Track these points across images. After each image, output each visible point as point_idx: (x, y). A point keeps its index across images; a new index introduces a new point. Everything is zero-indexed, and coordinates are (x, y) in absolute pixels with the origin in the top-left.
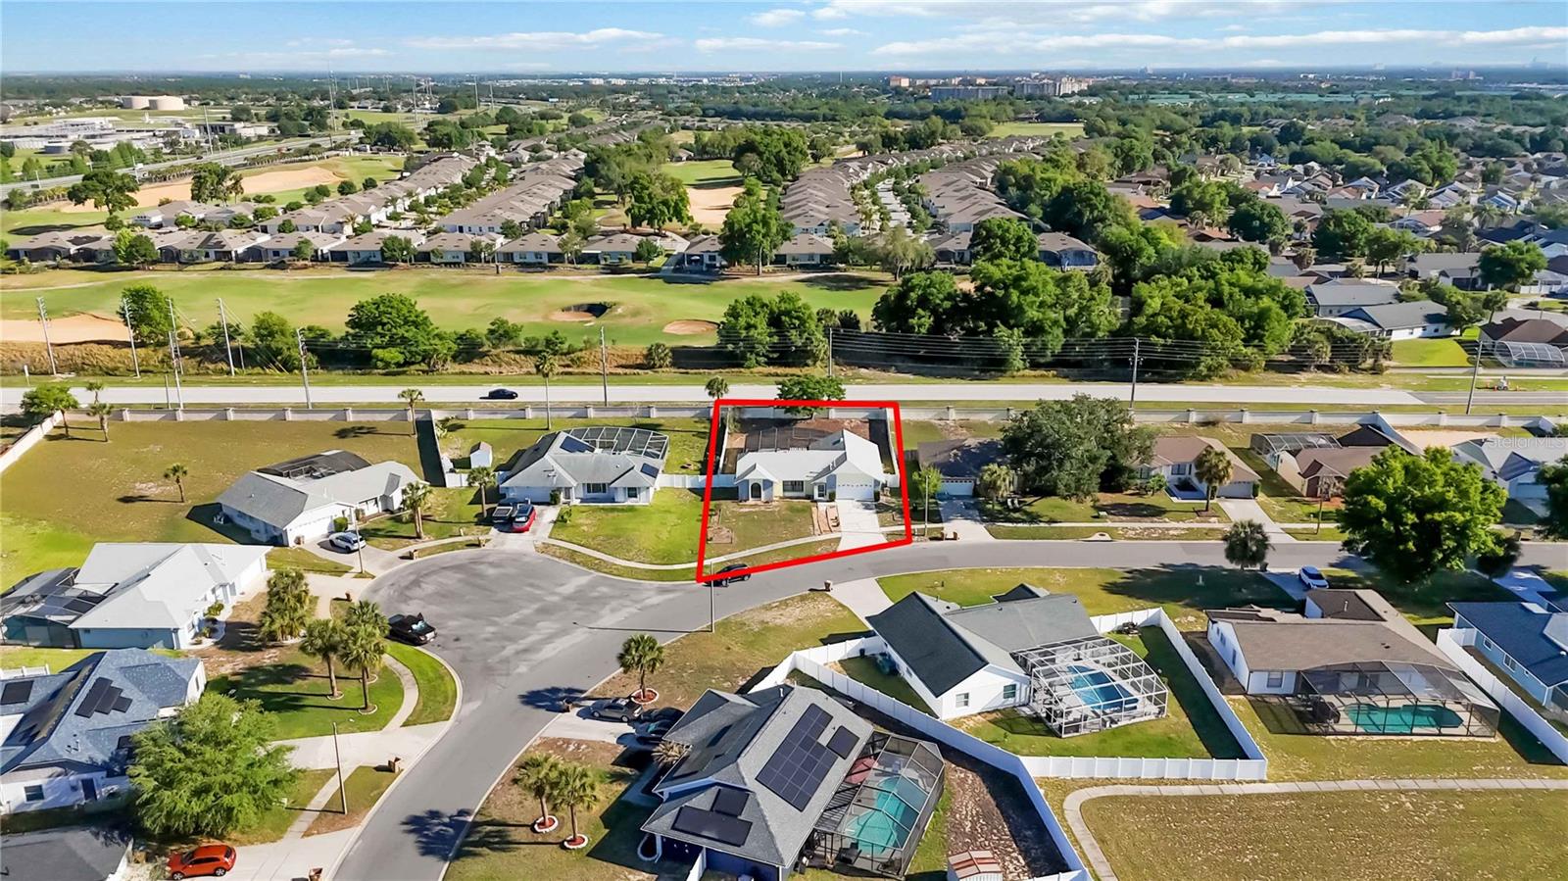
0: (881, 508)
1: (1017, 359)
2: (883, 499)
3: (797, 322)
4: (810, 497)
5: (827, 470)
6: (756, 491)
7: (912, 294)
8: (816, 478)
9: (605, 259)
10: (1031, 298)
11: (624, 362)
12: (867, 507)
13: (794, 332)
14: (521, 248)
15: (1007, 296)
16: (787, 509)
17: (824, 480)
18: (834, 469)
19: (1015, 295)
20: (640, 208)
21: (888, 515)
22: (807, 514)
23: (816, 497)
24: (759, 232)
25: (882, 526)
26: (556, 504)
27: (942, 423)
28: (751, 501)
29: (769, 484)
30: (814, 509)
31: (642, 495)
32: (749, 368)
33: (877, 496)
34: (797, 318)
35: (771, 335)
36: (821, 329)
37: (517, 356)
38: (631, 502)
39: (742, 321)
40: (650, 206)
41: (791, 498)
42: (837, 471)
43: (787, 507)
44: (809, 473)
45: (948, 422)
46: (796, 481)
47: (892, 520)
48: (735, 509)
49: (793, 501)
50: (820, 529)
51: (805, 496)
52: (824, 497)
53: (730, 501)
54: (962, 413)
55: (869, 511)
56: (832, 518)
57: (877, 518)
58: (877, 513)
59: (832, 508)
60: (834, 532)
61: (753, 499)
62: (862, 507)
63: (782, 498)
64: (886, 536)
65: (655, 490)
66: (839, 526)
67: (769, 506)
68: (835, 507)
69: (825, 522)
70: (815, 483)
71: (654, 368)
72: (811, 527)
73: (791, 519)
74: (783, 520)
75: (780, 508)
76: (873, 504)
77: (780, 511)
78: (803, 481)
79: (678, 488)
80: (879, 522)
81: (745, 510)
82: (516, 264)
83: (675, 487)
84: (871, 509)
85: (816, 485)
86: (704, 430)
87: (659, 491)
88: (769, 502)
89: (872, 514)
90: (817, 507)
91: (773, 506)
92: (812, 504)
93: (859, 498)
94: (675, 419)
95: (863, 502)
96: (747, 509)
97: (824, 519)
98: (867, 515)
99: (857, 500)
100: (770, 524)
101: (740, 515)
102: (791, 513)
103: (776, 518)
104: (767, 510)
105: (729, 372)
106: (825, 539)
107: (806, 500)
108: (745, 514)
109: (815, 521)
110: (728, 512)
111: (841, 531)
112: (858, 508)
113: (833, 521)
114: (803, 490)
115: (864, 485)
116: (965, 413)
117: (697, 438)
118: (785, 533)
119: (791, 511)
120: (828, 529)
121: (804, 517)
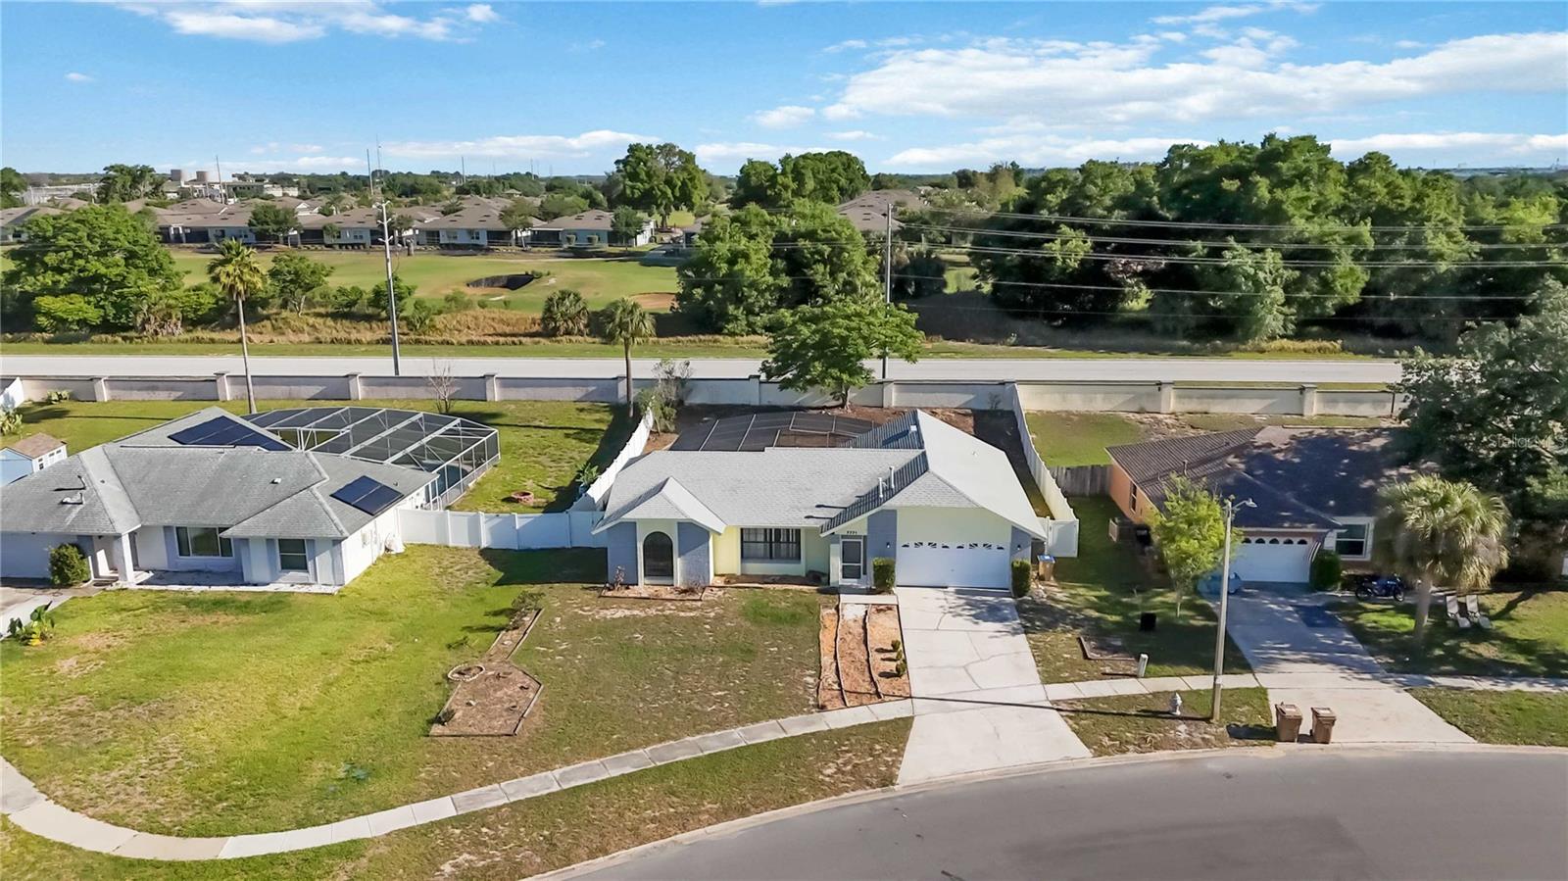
0: (1036, 618)
1: (1273, 315)
2: (1038, 590)
3: (827, 249)
4: (817, 578)
5: (870, 500)
6: (659, 553)
7: (1049, 197)
8: (834, 522)
9: (569, 240)
10: (1296, 192)
11: (508, 330)
12: (993, 613)
13: (820, 268)
14: (452, 225)
15: (1248, 187)
16: (744, 613)
17: (859, 525)
18: (890, 493)
19: (1262, 185)
20: (633, 188)
21: (1064, 641)
22: (801, 631)
23: (836, 576)
24: (786, 188)
25: (1050, 677)
26: (66, 584)
27: (1146, 418)
28: (644, 587)
29: (695, 535)
30: (827, 613)
31: (322, 561)
32: (732, 334)
33: (1020, 578)
34: (829, 241)
35: (774, 272)
36: (873, 266)
37: (320, 320)
38: (285, 583)
39: (723, 248)
40: (647, 186)
41: (765, 579)
42: (898, 504)
43: (744, 607)
44: (818, 506)
45: (1160, 416)
46: (778, 531)
47: (1078, 657)
48: (586, 608)
49: (766, 590)
50: (840, 685)
51: (804, 575)
52: (859, 577)
53: (579, 586)
54: (1190, 397)
55: (998, 626)
56: (881, 651)
57: (1029, 650)
58: (1026, 633)
59: (882, 614)
60: (887, 699)
61: (647, 582)
62: (973, 612)
63: (730, 579)
64: (1071, 718)
65: (387, 549)
66: (904, 677)
67: (687, 603)
68: (890, 609)
69: (858, 664)
70: (833, 538)
71: (555, 335)
72: (810, 680)
73: (749, 651)
74: (723, 651)
75: (721, 611)
76: (1007, 604)
77: (719, 618)
78: (798, 531)
79: (456, 548)
80: (1038, 662)
81: (620, 614)
82: (441, 245)
83: (451, 544)
84: (1003, 620)
85: (838, 542)
86: (597, 426)
87: (397, 554)
88: (689, 591)
89: (1010, 638)
90: (837, 608)
91: (699, 604)
92: (823, 598)
93: (965, 585)
94: (539, 405)
95: (978, 598)
96: (627, 613)
97: (856, 652)
98: (991, 637)
99: (958, 592)
100: (675, 663)
101: (590, 632)
102: (753, 628)
103: (700, 642)
104: (682, 614)
105: (694, 341)
106: (857, 723)
107: (805, 588)
108: (608, 628)
109: (827, 660)
110: (558, 620)
111: (911, 697)
112: (960, 615)
113: (883, 660)
114: (798, 557)
115: (980, 545)
116: (1198, 398)
117: (574, 441)
118: (717, 697)
119: (755, 622)
120: (866, 687)
121: (793, 642)
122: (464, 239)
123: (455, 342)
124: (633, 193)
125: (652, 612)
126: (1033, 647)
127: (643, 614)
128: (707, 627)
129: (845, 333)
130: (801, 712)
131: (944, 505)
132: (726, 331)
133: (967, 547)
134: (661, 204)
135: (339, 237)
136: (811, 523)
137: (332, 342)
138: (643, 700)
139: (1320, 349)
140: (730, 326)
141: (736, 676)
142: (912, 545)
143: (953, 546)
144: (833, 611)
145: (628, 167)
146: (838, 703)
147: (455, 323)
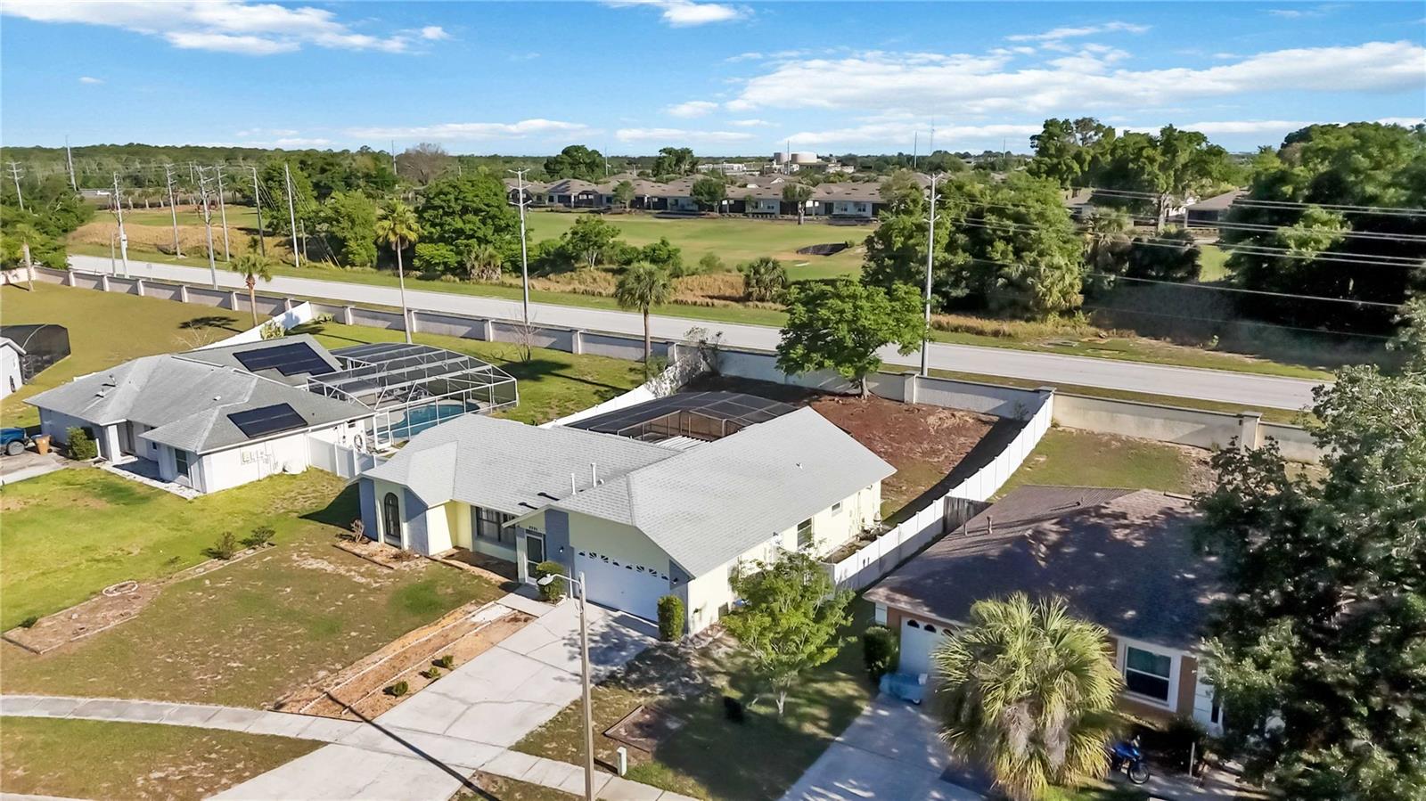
17: (536, 522)
23: (522, 573)
28: (381, 545)
30: (466, 609)
31: (194, 470)
38: (178, 484)
40: (1055, 160)
41: (483, 561)
83: (338, 474)
86: (628, 387)
104: (356, 579)
117: (596, 398)
122: (852, 211)
133: (635, 569)
136: (521, 510)
142: (587, 554)
143: (622, 564)
145: (1042, 141)
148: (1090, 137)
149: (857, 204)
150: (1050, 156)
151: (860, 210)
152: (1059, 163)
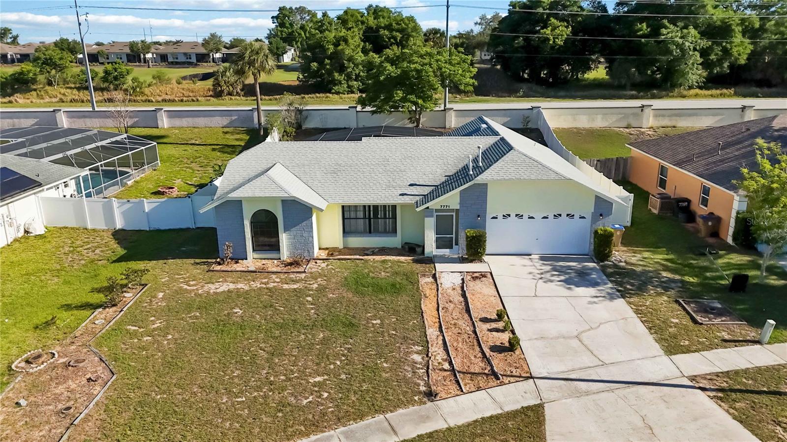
0: (627, 283)
1: (691, 72)
2: (620, 255)
3: (399, 36)
4: (413, 249)
5: (460, 177)
6: (265, 229)
8: (426, 198)
12: (582, 278)
14: (175, 51)
16: (345, 283)
17: (452, 199)
18: (479, 170)
20: (282, 32)
21: (663, 304)
22: (403, 301)
23: (430, 247)
25: (670, 346)
27: (633, 130)
28: (252, 260)
30: (425, 281)
32: (338, 93)
33: (602, 245)
34: (401, 31)
35: (365, 52)
40: (290, 30)
41: (364, 251)
42: (490, 178)
43: (346, 278)
44: (411, 185)
45: (642, 130)
46: (376, 207)
47: (687, 321)
48: (192, 283)
49: (366, 261)
50: (451, 363)
51: (400, 247)
52: (451, 247)
53: (192, 261)
54: (663, 116)
55: (592, 291)
56: (485, 320)
57: (634, 315)
58: (623, 297)
59: (478, 282)
60: (506, 380)
61: (256, 256)
62: (562, 278)
63: (332, 252)
64: (721, 399)
65: (26, 232)
66: (518, 352)
67: (292, 276)
68: (484, 276)
69: (466, 336)
70: (428, 212)
71: (221, 96)
72: (418, 358)
73: (351, 325)
74: (325, 325)
75: (324, 283)
76: (593, 269)
77: (321, 290)
78: (394, 207)
79: (94, 230)
80: (650, 329)
81: (224, 287)
82: (168, 62)
83: (90, 227)
84: (594, 284)
85: (432, 216)
86: (237, 143)
87: (36, 236)
88: (295, 263)
89: (608, 303)
90: (434, 276)
91: (303, 275)
92: (419, 267)
93: (548, 252)
94: (196, 130)
95: (561, 263)
96: (232, 286)
97: (460, 323)
98: (590, 303)
99: (542, 258)
100: (272, 342)
101: (189, 308)
102: (355, 299)
103: (300, 317)
104: (286, 286)
105: (313, 98)
106: (478, 416)
107: (402, 258)
108: (208, 303)
109: (432, 332)
110: (161, 295)
111: (532, 377)
112: (551, 281)
113: (490, 330)
114: (394, 231)
115: (564, 215)
116: (668, 116)
117: (219, 154)
118: (315, 385)
119: (357, 292)
120: (478, 366)
121: (396, 312)
122: (182, 59)
123: (154, 100)
124: (282, 35)
125: (257, 285)
126: (637, 312)
127: (247, 288)
128: (309, 299)
129: (419, 67)
130: (412, 402)
131: (533, 177)
132: (333, 91)
133: (551, 217)
134: (298, 41)
135: (108, 58)
136: (407, 200)
137: (71, 101)
138: (229, 392)
139: (721, 95)
140: (336, 88)
141: (337, 356)
142: (500, 217)
143: (538, 216)
144: (431, 280)
145: (279, 20)
146: (453, 388)
147: (158, 91)
148: (305, 18)
149: (185, 54)
150: (287, 28)
151: (187, 58)
152: (293, 32)
